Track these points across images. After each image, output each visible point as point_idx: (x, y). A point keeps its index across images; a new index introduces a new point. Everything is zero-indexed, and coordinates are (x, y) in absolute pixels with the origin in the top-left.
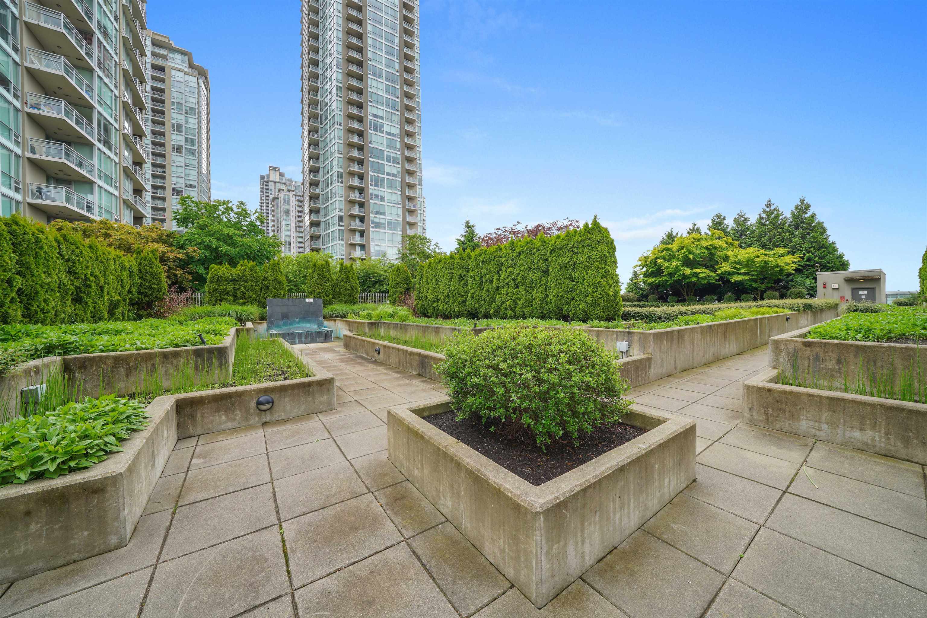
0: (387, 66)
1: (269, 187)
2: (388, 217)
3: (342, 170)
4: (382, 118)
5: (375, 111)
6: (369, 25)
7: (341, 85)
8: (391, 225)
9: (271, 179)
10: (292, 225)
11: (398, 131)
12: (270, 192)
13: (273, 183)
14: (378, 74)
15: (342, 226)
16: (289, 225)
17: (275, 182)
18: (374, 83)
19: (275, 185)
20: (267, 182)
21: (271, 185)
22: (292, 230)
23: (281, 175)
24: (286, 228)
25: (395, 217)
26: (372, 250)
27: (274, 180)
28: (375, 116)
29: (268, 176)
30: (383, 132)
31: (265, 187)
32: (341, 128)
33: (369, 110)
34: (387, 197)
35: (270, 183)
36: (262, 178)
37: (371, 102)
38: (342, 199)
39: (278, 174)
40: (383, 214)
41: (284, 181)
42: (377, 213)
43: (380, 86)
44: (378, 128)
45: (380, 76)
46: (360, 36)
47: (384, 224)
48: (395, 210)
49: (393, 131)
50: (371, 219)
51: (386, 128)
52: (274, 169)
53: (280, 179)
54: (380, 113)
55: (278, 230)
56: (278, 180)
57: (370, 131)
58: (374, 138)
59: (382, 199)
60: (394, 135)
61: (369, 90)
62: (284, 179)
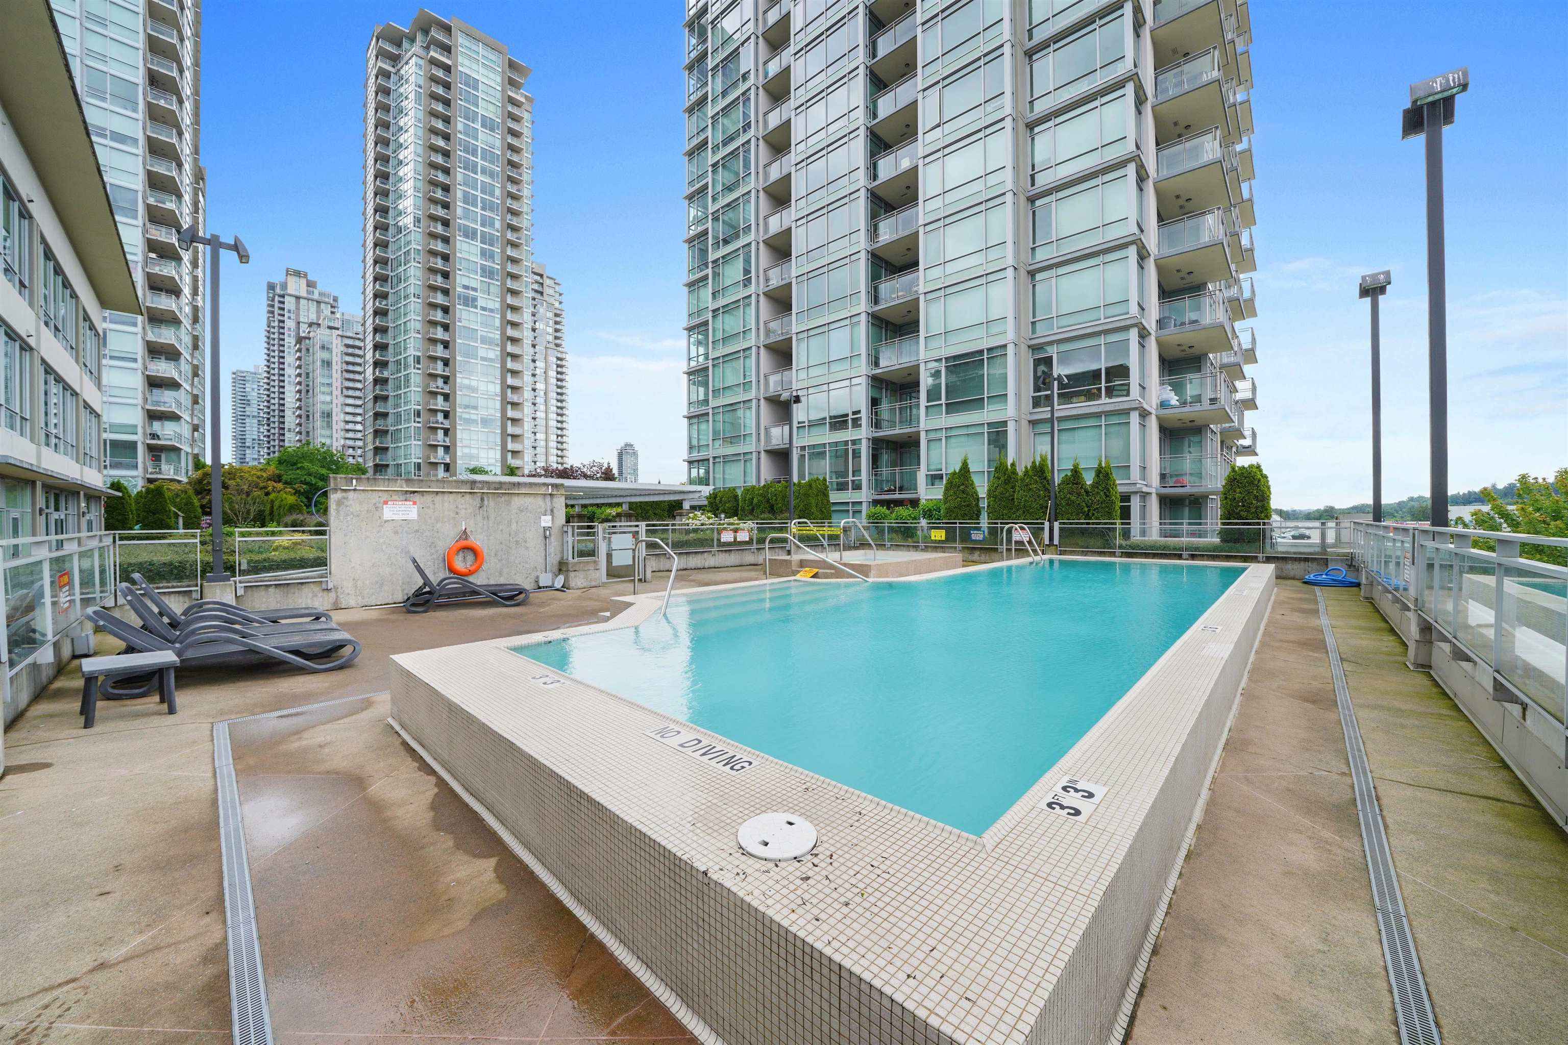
0: (483, 225)
1: (286, 306)
2: (483, 412)
3: (419, 354)
4: (475, 290)
5: (465, 282)
6: (458, 174)
7: (420, 248)
8: (485, 422)
9: (289, 291)
10: (334, 385)
11: (497, 305)
12: (287, 315)
13: (293, 300)
14: (470, 234)
15: (419, 422)
16: (329, 385)
17: (298, 298)
18: (465, 247)
19: (298, 303)
20: (283, 296)
21: (290, 303)
22: (335, 393)
23: (311, 284)
24: (323, 389)
25: (491, 412)
26: (459, 453)
27: (297, 294)
28: (466, 287)
29: (284, 286)
30: (476, 307)
31: (277, 305)
32: (420, 301)
33: (458, 281)
34: (482, 387)
35: (287, 299)
36: (271, 287)
37: (460, 270)
38: (420, 389)
39: (303, 282)
40: (475, 408)
41: (316, 296)
42: (467, 407)
43: (473, 250)
44: (470, 302)
45: (474, 237)
46: (446, 189)
47: (477, 421)
48: (491, 403)
49: (490, 305)
50: (458, 414)
51: (480, 303)
52: (297, 274)
53: (308, 292)
54: (473, 284)
55: (308, 391)
56: (303, 293)
57: (458, 306)
58: (464, 315)
59: (475, 390)
60: (491, 311)
61: (458, 255)
62: (316, 292)
